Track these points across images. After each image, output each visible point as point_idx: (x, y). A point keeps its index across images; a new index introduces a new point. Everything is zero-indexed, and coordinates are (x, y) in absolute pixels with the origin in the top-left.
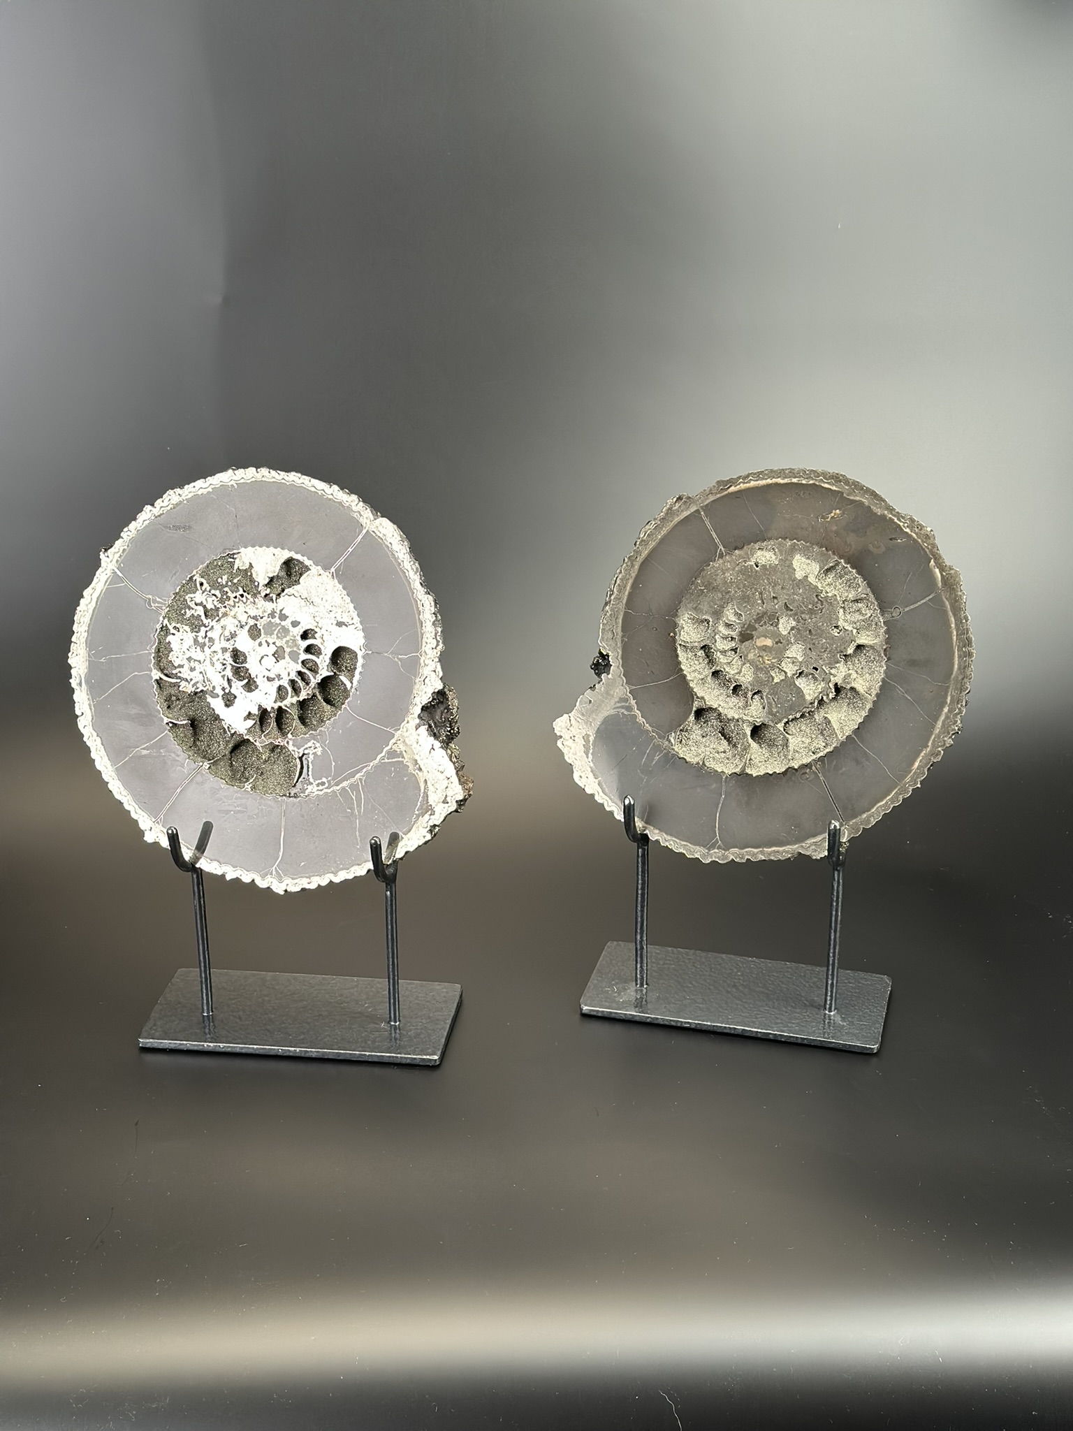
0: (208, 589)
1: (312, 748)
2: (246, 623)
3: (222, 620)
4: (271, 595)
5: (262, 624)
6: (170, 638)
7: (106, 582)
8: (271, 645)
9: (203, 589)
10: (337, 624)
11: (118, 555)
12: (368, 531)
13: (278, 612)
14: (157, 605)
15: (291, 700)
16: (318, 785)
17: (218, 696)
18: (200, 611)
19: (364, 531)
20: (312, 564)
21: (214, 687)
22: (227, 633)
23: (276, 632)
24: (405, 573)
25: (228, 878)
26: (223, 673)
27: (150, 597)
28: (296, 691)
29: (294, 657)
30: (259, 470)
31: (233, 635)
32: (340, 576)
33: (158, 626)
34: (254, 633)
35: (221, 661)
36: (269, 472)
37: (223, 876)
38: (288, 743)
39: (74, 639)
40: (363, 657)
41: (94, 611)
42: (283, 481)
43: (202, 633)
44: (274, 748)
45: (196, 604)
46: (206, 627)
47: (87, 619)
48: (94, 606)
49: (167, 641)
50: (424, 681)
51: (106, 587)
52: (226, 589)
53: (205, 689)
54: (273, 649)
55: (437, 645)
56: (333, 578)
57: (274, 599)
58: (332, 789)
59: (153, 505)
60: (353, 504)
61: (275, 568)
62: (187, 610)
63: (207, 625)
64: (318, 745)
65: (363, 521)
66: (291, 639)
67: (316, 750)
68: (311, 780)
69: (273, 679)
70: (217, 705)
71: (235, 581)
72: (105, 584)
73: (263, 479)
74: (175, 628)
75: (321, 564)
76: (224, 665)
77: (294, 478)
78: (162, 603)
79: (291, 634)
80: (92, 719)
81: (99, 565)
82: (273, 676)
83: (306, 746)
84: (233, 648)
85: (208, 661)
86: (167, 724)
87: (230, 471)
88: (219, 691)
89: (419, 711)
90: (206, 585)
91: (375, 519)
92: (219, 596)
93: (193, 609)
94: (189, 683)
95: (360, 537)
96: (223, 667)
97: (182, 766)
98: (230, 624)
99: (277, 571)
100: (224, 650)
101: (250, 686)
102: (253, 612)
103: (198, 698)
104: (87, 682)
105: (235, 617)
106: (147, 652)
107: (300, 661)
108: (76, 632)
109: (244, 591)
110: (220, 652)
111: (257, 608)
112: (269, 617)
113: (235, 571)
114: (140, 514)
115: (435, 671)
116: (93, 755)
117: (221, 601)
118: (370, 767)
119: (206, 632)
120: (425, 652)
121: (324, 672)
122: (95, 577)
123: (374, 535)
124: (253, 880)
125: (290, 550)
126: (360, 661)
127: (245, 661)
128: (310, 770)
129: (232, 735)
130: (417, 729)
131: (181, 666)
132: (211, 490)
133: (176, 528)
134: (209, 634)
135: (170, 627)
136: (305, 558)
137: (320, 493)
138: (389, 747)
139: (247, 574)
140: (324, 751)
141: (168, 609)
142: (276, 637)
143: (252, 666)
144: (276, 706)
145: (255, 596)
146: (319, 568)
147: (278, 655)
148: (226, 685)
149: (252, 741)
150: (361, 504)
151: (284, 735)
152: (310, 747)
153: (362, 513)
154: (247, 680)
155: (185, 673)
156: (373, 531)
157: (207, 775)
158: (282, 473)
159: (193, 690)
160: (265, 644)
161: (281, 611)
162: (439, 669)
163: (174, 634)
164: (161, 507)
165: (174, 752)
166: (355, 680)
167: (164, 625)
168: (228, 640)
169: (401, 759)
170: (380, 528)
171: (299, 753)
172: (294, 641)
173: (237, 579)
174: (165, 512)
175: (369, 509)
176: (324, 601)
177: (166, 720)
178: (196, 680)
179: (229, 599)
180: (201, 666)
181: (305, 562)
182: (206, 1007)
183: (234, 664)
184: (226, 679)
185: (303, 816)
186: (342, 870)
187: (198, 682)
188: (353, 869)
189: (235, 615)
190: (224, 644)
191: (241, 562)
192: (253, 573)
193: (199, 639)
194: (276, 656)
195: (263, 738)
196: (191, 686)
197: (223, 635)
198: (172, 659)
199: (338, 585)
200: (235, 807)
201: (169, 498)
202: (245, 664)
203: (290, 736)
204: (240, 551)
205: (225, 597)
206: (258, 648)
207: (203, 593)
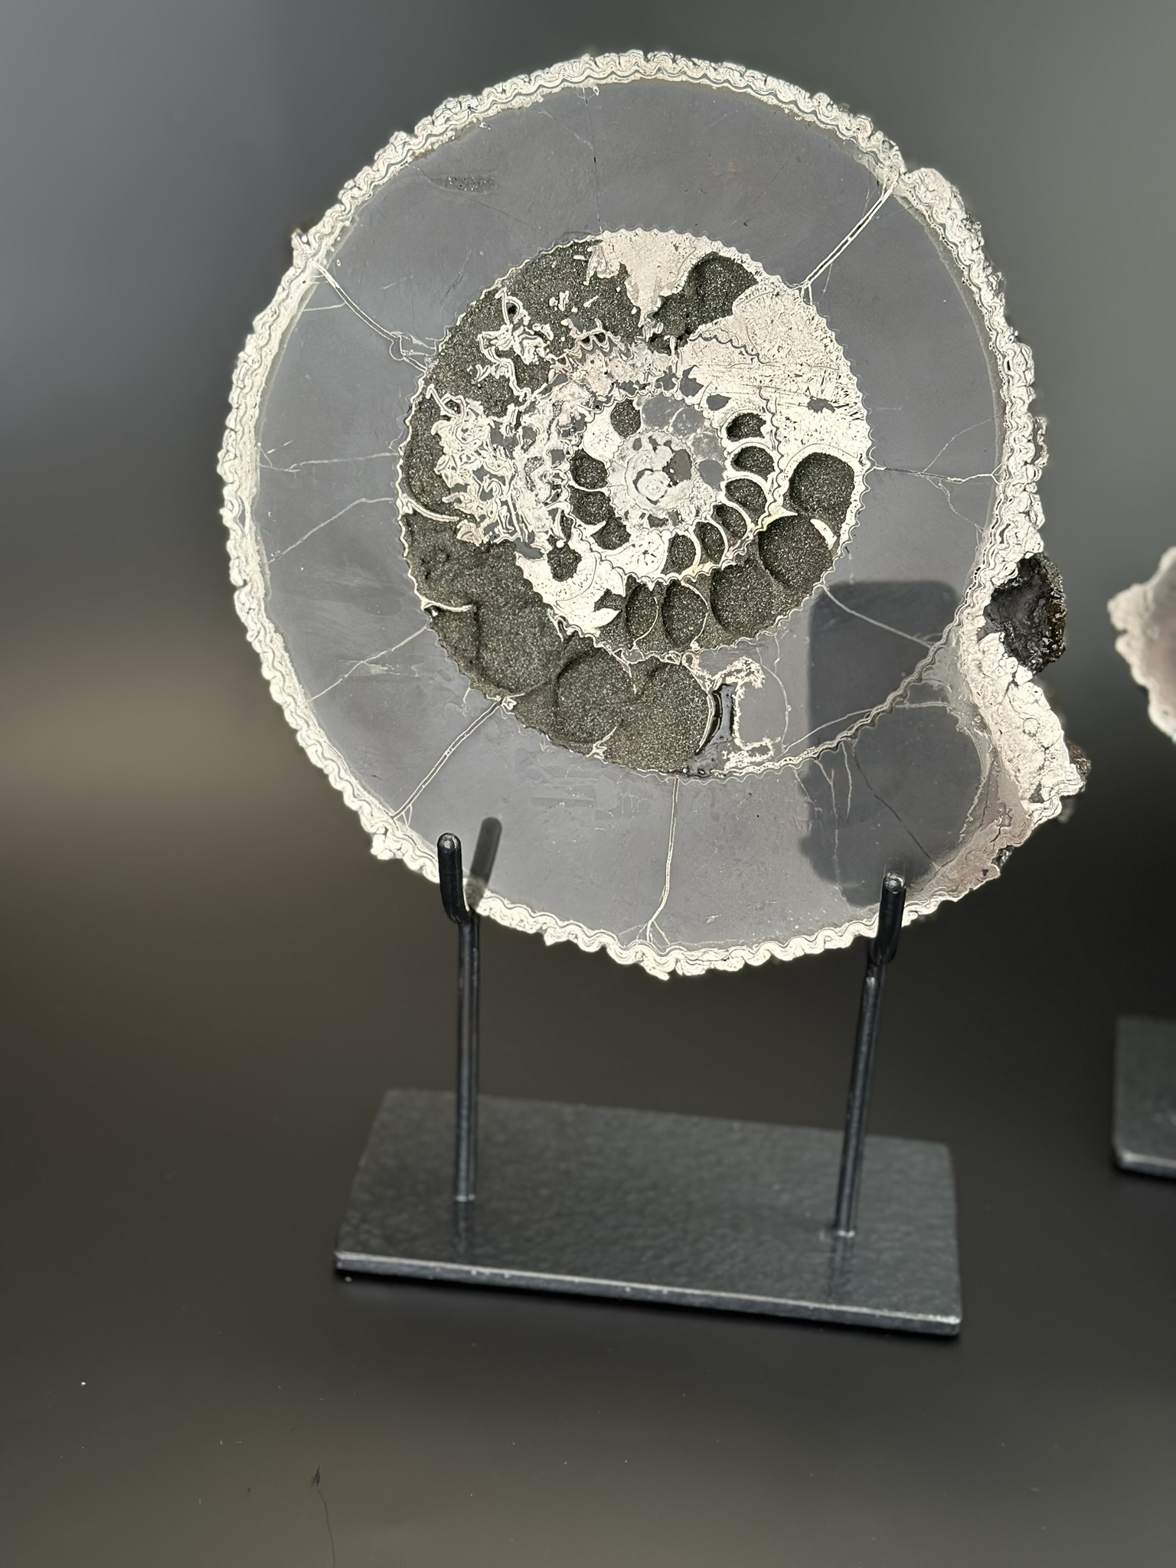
0: (526, 323)
1: (743, 674)
2: (609, 399)
3: (556, 389)
4: (666, 338)
5: (643, 401)
6: (439, 427)
7: (302, 299)
8: (662, 448)
9: (516, 321)
10: (810, 406)
11: (330, 240)
12: (891, 197)
13: (680, 374)
14: (412, 352)
15: (699, 568)
16: (753, 752)
17: (542, 555)
18: (507, 368)
19: (884, 198)
20: (762, 270)
21: (532, 536)
22: (564, 419)
23: (672, 421)
24: (972, 293)
25: (549, 941)
26: (552, 506)
27: (399, 334)
28: (713, 550)
29: (711, 472)
31: (578, 425)
32: (825, 300)
33: (414, 400)
34: (625, 420)
35: (550, 478)
36: (674, 61)
37: (539, 936)
38: (689, 660)
39: (230, 421)
40: (867, 479)
41: (274, 362)
42: (705, 81)
43: (509, 419)
44: (655, 669)
45: (500, 354)
46: (518, 403)
47: (260, 379)
48: (276, 349)
49: (433, 432)
50: (1002, 534)
51: (302, 310)
52: (564, 322)
53: (512, 539)
54: (665, 455)
55: (1037, 456)
56: (807, 302)
57: (672, 346)
58: (783, 762)
59: (410, 131)
60: (862, 137)
61: (676, 281)
62: (479, 366)
63: (521, 400)
64: (754, 666)
65: (883, 173)
66: (706, 436)
67: (751, 677)
68: (738, 742)
69: (662, 523)
70: (538, 573)
71: (587, 304)
72: (300, 305)
73: (660, 76)
74: (451, 404)
75: (781, 271)
76: (555, 487)
78: (424, 349)
79: (707, 424)
80: (266, 595)
81: (288, 262)
82: (662, 516)
83: (729, 668)
84: (577, 453)
85: (520, 483)
86: (428, 610)
87: (586, 57)
88: (542, 543)
89: (988, 601)
90: (522, 312)
91: (910, 171)
92: (551, 338)
93: (491, 364)
94: (478, 525)
95: (875, 208)
96: (554, 492)
97: (458, 701)
98: (572, 398)
99: (683, 284)
100: (557, 455)
101: (613, 535)
102: (622, 371)
103: (493, 557)
104: (255, 514)
105: (583, 384)
106: (388, 454)
107: (723, 485)
108: (235, 406)
109: (605, 327)
110: (548, 460)
111: (633, 365)
112: (658, 387)
113: (586, 283)
114: (381, 151)
115: (1027, 514)
116: (266, 673)
117: (555, 348)
118: (869, 719)
119: (520, 414)
120: (1007, 470)
121: (777, 509)
122: (280, 289)
123: (906, 206)
124: (603, 949)
125: (712, 238)
126: (859, 487)
127: (601, 480)
128: (736, 719)
129: (569, 639)
130: (979, 640)
131: (463, 488)
132: (541, 100)
133: (460, 182)
134: (526, 420)
135: (441, 403)
136: (746, 257)
137: (787, 108)
138: (915, 676)
139: (614, 289)
140: (768, 680)
141: (436, 362)
142: (671, 429)
143: (620, 492)
144: (666, 580)
145: (629, 338)
146: (776, 279)
147: (677, 469)
148: (558, 531)
149: (611, 653)
150: (879, 135)
151: (682, 644)
152: (739, 671)
153: (881, 156)
154: (604, 523)
155: (470, 502)
156: (905, 198)
157: (509, 723)
158: (704, 64)
159: (486, 540)
160: (647, 445)
161: (687, 373)
162: (1038, 507)
163: (448, 419)
164: (430, 135)
165: (440, 672)
166: (845, 528)
167: (428, 397)
168: (567, 434)
169: (939, 704)
170: (921, 194)
171: (712, 682)
172: (714, 439)
173: (591, 301)
174: (435, 147)
175: (896, 148)
176: (783, 353)
177: (425, 603)
178: (494, 518)
179: (573, 345)
180: (505, 488)
181: (745, 266)
182: (462, 1185)
183: (577, 486)
184: (558, 518)
185: (716, 817)
186: (798, 934)
187: (496, 524)
188: (822, 934)
189: (583, 380)
190: (556, 442)
191: (602, 263)
192: (628, 287)
193: (503, 430)
194: (672, 471)
195: (635, 647)
196: (481, 530)
197: (555, 422)
198: (443, 473)
199: (817, 317)
200: (569, 792)
201: (448, 114)
202: (602, 487)
203: (694, 645)
204: (598, 238)
205: (563, 339)
206: (631, 453)
207: (514, 329)
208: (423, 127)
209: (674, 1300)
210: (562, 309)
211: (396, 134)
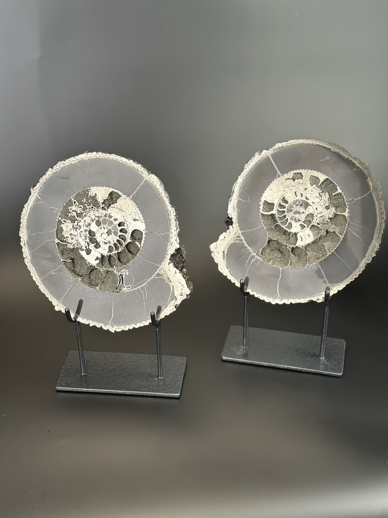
0: (78, 205)
1: (124, 272)
2: (95, 219)
3: (84, 218)
4: (105, 207)
5: (101, 220)
6: (62, 225)
7: (34, 201)
9: (76, 205)
10: (133, 220)
11: (38, 190)
12: (146, 180)
13: (108, 215)
14: (56, 211)
15: (115, 252)
16: (127, 288)
17: (84, 250)
18: (75, 214)
19: (144, 180)
20: (122, 194)
21: (82, 246)
22: (86, 223)
23: (107, 223)
24: (162, 198)
25: (91, 325)
26: (85, 240)
27: (53, 208)
28: (117, 248)
29: (115, 233)
30: (98, 153)
31: (89, 224)
32: (135, 200)
33: (57, 220)
34: (98, 223)
35: (84, 235)
36: (102, 154)
37: (89, 325)
38: (114, 270)
39: (21, 226)
40: (145, 234)
41: (29, 213)
42: (108, 158)
44: (108, 272)
45: (73, 211)
46: (77, 221)
47: (26, 217)
48: (29, 211)
49: (61, 227)
50: (171, 244)
51: (34, 203)
52: (85, 205)
53: (78, 247)
54: (106, 230)
55: (177, 229)
56: (131, 200)
57: (106, 209)
58: (133, 289)
59: (52, 168)
60: (139, 168)
61: (106, 196)
62: (69, 214)
63: (78, 220)
64: (127, 271)
65: (144, 175)
66: (114, 226)
67: (126, 273)
68: (124, 286)
70: (83, 254)
71: (89, 201)
73: (100, 157)
74: (64, 221)
75: (126, 194)
77: (113, 157)
78: (58, 211)
79: (114, 224)
80: (31, 259)
82: (107, 242)
83: (122, 271)
84: (89, 230)
85: (79, 236)
86: (63, 261)
87: (85, 153)
88: (84, 247)
89: (170, 257)
90: (77, 203)
91: (149, 175)
92: (83, 208)
93: (71, 213)
94: (71, 245)
95: (143, 182)
96: (85, 238)
97: (70, 279)
98: (88, 220)
99: (107, 197)
100: (86, 231)
101: (97, 246)
102: (97, 214)
103: (75, 250)
104: (27, 244)
105: (90, 217)
106: (52, 231)
107: (118, 236)
108: (22, 222)
109: (93, 206)
110: (84, 231)
111: (99, 213)
112: (104, 217)
113: (89, 197)
114: (47, 172)
115: (176, 240)
116: (32, 275)
117: (84, 210)
118: (149, 280)
119: (78, 223)
120: (172, 232)
121: (129, 240)
122: (29, 199)
123: (149, 182)
124: (101, 327)
125: (112, 188)
126: (144, 236)
127: (95, 235)
128: (124, 281)
129: (90, 266)
130: (169, 265)
131: (68, 237)
132: (77, 162)
133: (63, 178)
134: (79, 224)
135: (62, 221)
136: (119, 192)
137: (125, 163)
138: (157, 272)
139: (94, 198)
140: (129, 273)
141: (61, 213)
142: (107, 225)
143: (98, 238)
144: (108, 254)
145: (98, 208)
146: (125, 196)
148: (87, 245)
149: (99, 269)
150: (143, 168)
151: (112, 266)
153: (143, 172)
154: (96, 244)
155: (69, 240)
156: (148, 180)
157: (80, 283)
158: (108, 155)
159: (73, 247)
160: (103, 228)
162: (178, 239)
163: (64, 224)
164: (56, 169)
165: (66, 273)
166: (142, 243)
167: (60, 220)
168: (87, 226)
169: (162, 277)
170: (151, 179)
171: (119, 274)
172: (116, 227)
173: (90, 200)
174: (57, 171)
175: (146, 170)
176: (127, 210)
177: (62, 260)
178: (74, 243)
179: (87, 209)
180: (76, 237)
181: (119, 193)
182: (83, 372)
183: (90, 236)
184: (87, 243)
185: (121, 300)
186: (138, 322)
187: (75, 244)
188: (143, 322)
189: (90, 216)
190: (85, 228)
191: (91, 193)
192: (97, 198)
193: (75, 226)
194: (108, 233)
195: (103, 268)
196: (72, 245)
197: (85, 224)
198: (64, 234)
199: (133, 203)
200: (93, 296)
201: (59, 165)
202: (95, 236)
203: (115, 267)
204: (90, 188)
205: (85, 208)
206: (100, 230)
207: (75, 206)
208: (55, 167)
209: (123, 393)
210: (85, 202)
211: (50, 169)
